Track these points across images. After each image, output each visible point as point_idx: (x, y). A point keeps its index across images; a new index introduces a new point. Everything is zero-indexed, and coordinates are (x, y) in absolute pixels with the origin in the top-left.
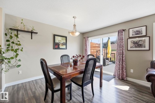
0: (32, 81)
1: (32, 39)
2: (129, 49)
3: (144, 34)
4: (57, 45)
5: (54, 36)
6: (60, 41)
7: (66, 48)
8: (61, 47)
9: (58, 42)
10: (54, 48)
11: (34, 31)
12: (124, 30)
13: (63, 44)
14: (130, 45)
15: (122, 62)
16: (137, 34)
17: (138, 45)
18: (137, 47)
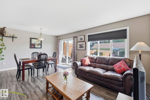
0: (13, 70)
1: (13, 41)
2: (78, 49)
3: (83, 40)
4: (33, 45)
5: (31, 39)
6: (36, 42)
7: (41, 48)
8: (36, 46)
9: (34, 43)
10: (31, 48)
11: (15, 36)
12: (76, 37)
13: (38, 45)
14: (78, 46)
15: (74, 57)
16: (81, 40)
17: (81, 46)
18: (81, 48)
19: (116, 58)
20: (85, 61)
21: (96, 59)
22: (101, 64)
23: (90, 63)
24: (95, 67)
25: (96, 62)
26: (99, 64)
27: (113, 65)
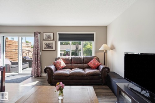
2: (44, 49)
3: (52, 39)
14: (44, 46)
15: (37, 61)
16: (48, 38)
17: (49, 46)
18: (48, 48)
19: (89, 57)
20: (60, 63)
21: (71, 59)
22: (77, 64)
23: (65, 65)
24: (71, 69)
25: (71, 63)
26: (75, 65)
27: (87, 63)
